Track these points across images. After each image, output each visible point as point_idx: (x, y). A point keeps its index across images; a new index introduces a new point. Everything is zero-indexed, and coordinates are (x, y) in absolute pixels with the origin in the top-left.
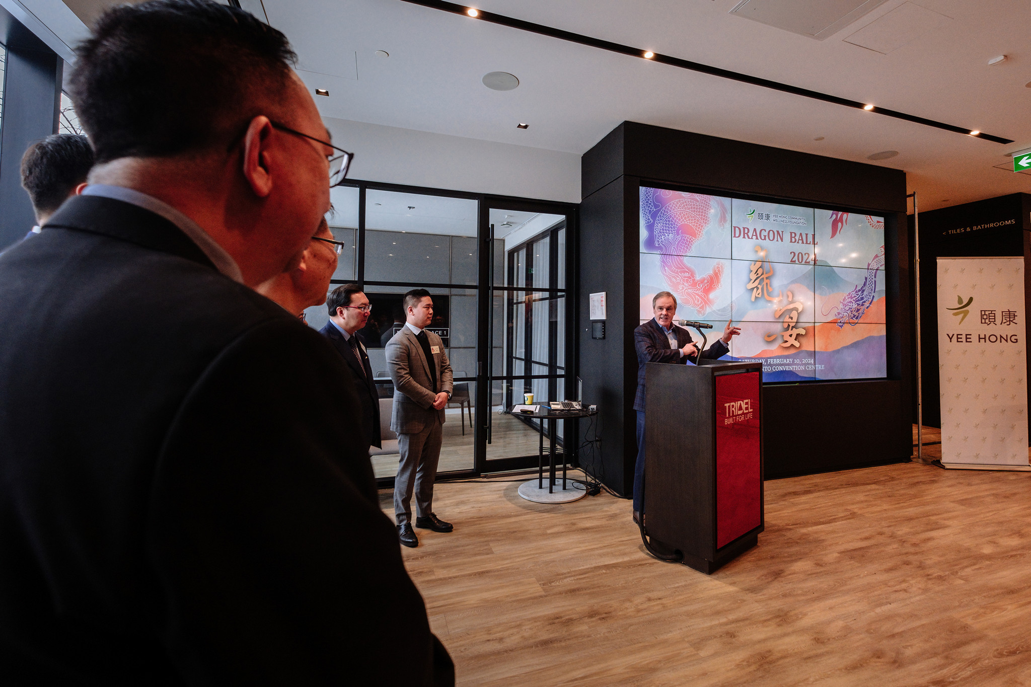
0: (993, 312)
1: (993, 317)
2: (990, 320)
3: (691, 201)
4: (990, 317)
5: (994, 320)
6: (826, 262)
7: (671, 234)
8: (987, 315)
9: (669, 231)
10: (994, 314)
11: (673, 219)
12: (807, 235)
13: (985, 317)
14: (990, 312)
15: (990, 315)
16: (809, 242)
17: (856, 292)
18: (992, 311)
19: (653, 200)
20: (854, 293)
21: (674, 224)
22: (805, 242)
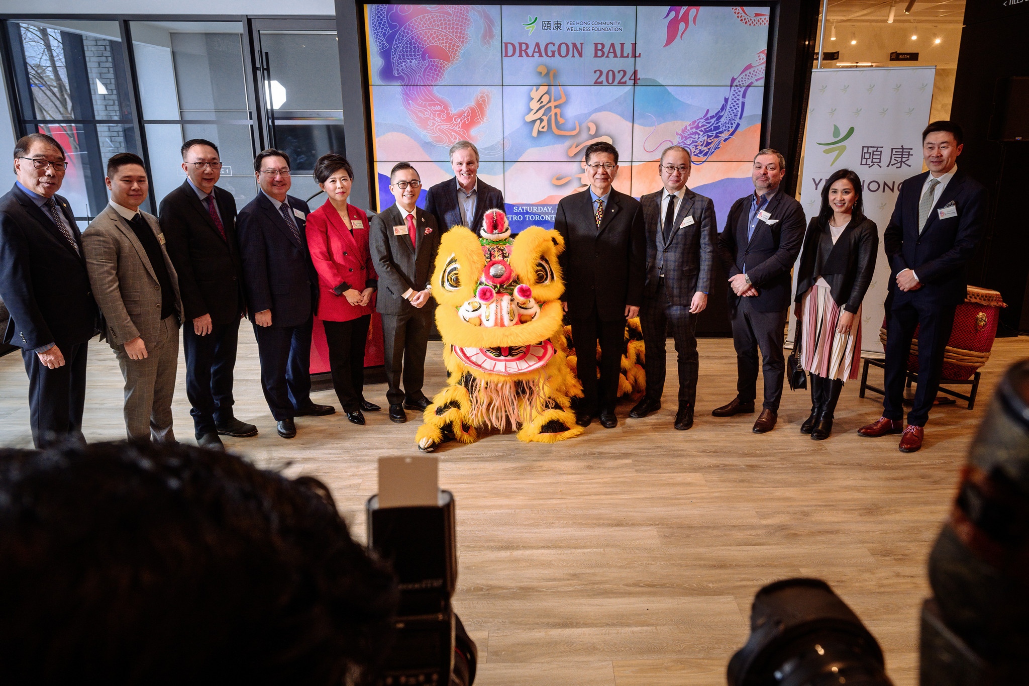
0: (879, 149)
1: (879, 157)
2: (874, 160)
3: (440, 16)
4: (874, 157)
5: (878, 160)
6: (654, 81)
7: (415, 60)
8: (870, 153)
9: (411, 56)
10: (881, 152)
11: (417, 41)
12: (622, 45)
13: (867, 156)
14: (875, 149)
15: (875, 153)
16: (625, 55)
17: (706, 120)
18: (878, 147)
19: (388, 20)
20: (703, 120)
21: (418, 47)
22: (619, 54)
